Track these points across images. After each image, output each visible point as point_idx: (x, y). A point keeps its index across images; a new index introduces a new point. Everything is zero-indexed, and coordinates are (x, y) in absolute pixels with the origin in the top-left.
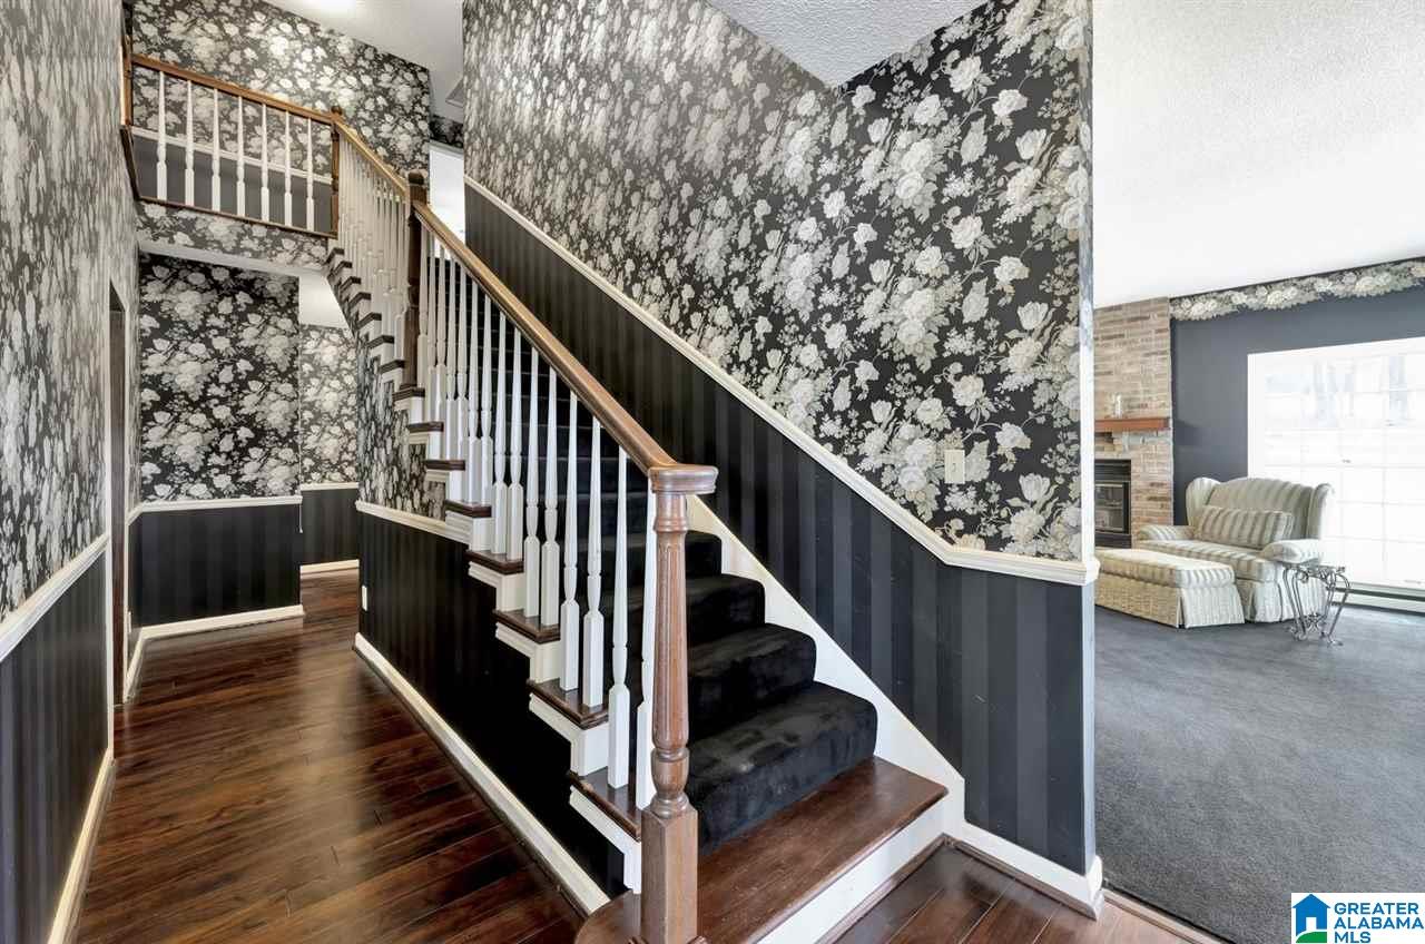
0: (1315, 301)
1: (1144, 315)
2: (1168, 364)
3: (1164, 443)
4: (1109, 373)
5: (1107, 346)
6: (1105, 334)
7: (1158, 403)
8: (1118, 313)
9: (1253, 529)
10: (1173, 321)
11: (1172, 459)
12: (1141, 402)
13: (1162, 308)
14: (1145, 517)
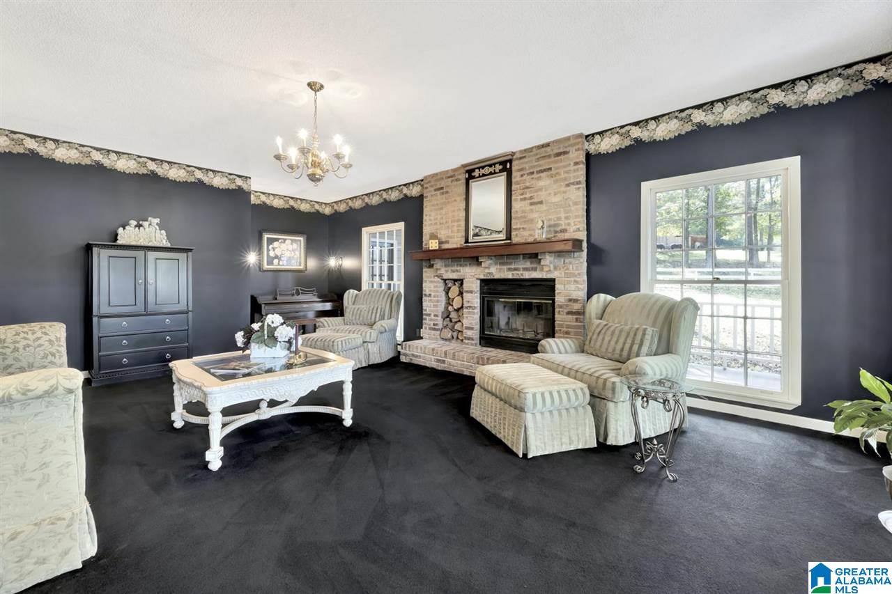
0: (692, 131)
1: (565, 150)
2: (583, 193)
3: (579, 263)
4: (541, 202)
5: (539, 179)
6: (538, 169)
7: (575, 228)
8: (548, 149)
9: (624, 343)
10: (588, 156)
11: (585, 278)
12: (563, 227)
13: (578, 143)
14: (565, 329)
